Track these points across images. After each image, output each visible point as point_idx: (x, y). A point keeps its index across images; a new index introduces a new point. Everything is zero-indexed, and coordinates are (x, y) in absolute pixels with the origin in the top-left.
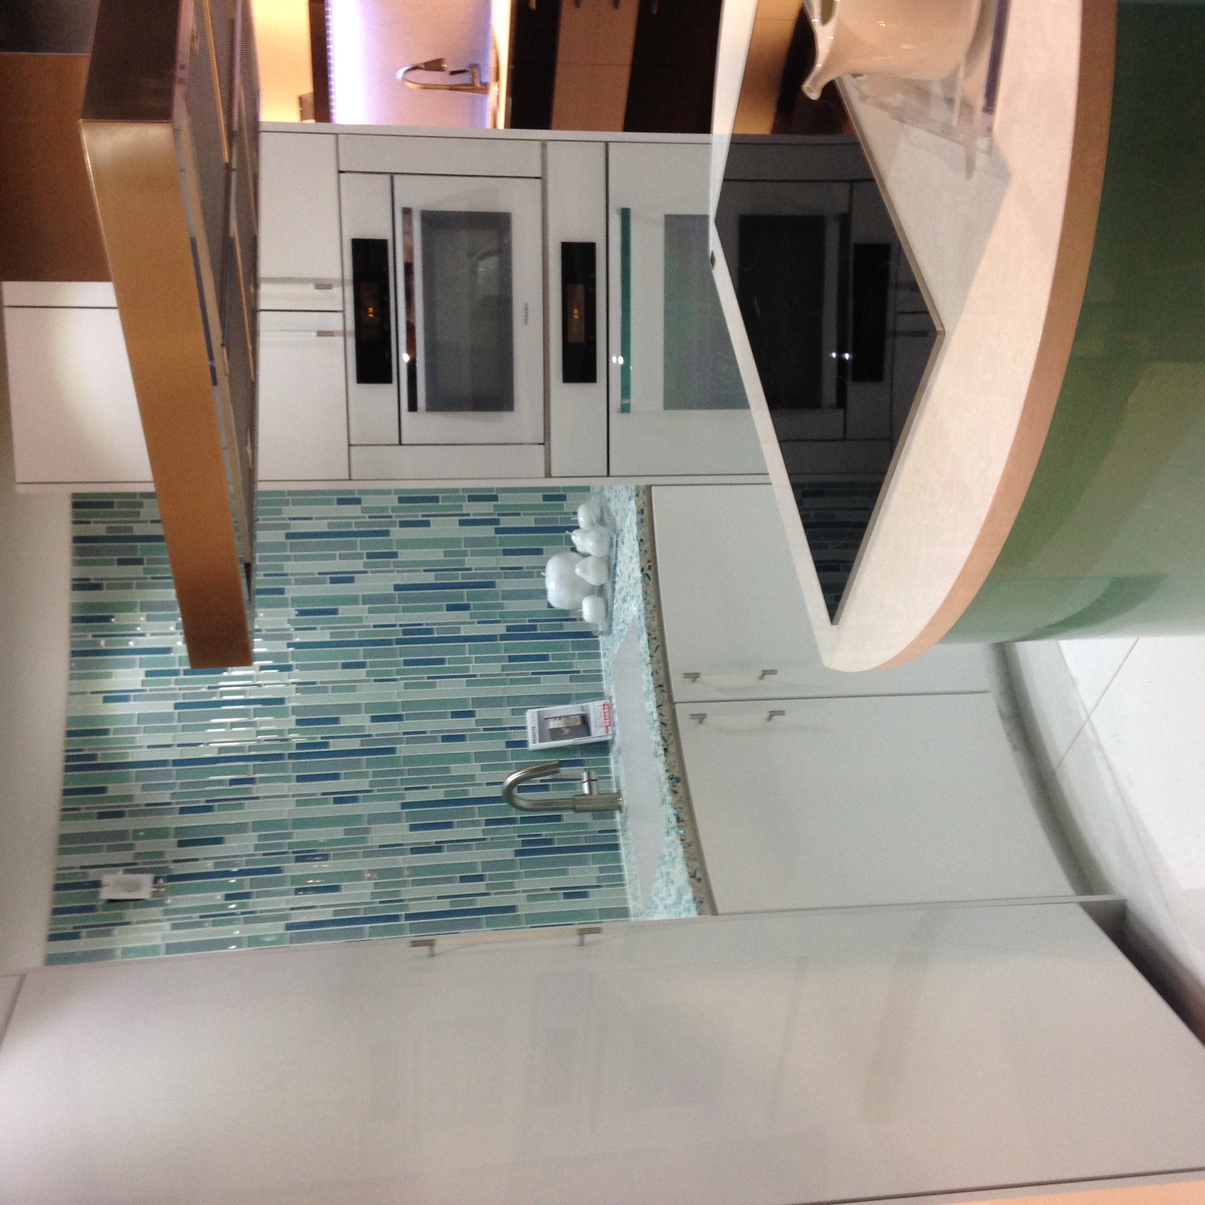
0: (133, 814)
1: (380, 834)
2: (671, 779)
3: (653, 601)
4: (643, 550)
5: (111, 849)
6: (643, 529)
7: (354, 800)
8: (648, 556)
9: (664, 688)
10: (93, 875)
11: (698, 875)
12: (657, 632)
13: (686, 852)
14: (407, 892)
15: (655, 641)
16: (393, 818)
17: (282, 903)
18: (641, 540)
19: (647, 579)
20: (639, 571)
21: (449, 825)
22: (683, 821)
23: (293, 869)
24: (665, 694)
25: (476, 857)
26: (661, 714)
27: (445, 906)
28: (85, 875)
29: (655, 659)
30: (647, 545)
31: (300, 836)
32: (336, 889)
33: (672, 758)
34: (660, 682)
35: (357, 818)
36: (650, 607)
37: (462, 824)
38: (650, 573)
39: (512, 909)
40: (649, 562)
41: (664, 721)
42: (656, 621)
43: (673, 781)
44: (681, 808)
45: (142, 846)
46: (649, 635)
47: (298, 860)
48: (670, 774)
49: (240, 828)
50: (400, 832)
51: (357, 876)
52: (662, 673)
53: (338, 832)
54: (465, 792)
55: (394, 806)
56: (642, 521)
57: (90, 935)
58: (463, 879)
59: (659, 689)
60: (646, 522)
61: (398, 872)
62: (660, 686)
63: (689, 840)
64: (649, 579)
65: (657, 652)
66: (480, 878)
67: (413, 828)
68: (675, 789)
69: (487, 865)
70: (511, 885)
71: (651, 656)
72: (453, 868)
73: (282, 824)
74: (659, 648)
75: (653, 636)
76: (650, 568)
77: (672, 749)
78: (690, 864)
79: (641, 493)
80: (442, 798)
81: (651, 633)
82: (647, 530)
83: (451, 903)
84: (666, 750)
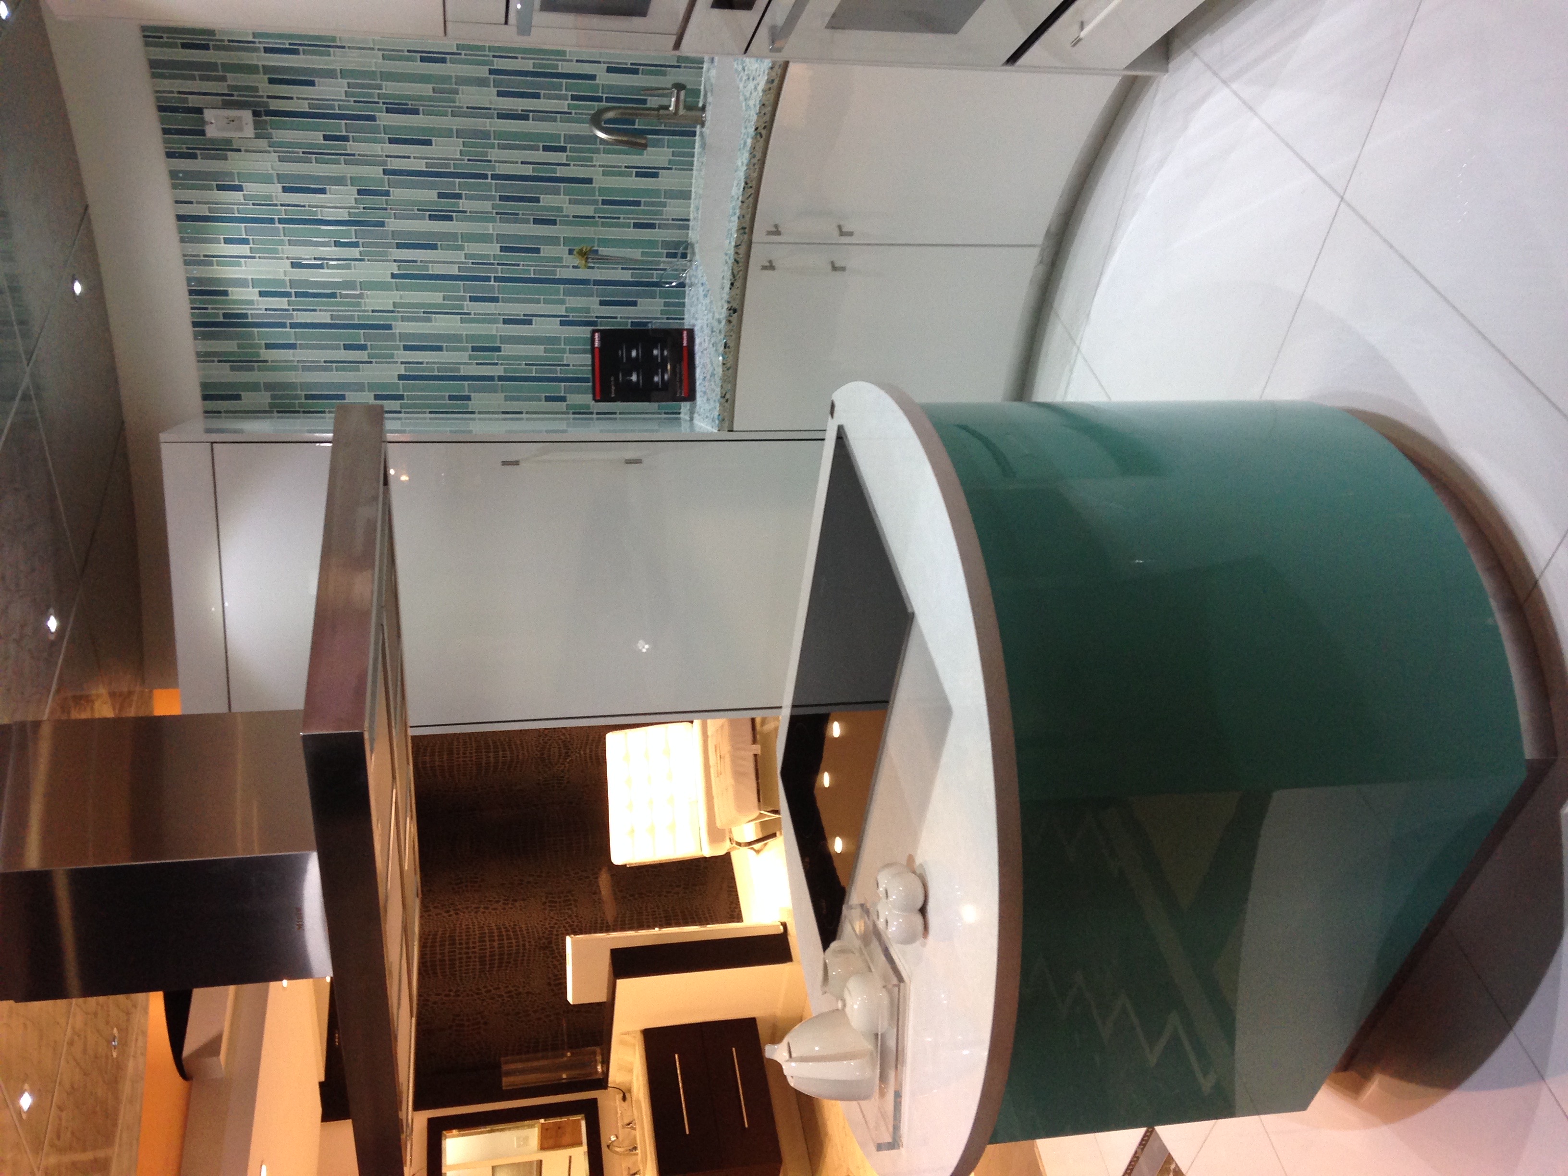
0: (217, 48)
1: (469, 96)
2: (730, 310)
3: (759, 155)
4: (763, 112)
5: (202, 78)
6: (769, 96)
7: (443, 61)
8: (767, 118)
9: (747, 231)
10: (193, 101)
11: (727, 396)
12: (754, 182)
13: (724, 375)
14: (494, 154)
15: (750, 189)
16: (481, 82)
17: (377, 149)
18: (764, 105)
19: (758, 136)
20: (754, 128)
21: (537, 96)
22: (729, 347)
23: (385, 119)
24: (746, 236)
25: (561, 129)
26: (737, 253)
27: (528, 171)
28: (186, 101)
29: (745, 205)
30: (768, 109)
31: (390, 88)
32: (428, 143)
33: (737, 291)
34: (744, 225)
35: (446, 79)
36: (755, 160)
37: (548, 97)
38: (764, 132)
39: (589, 181)
40: (766, 122)
41: (738, 259)
42: (756, 172)
43: (731, 311)
44: (731, 336)
45: (233, 79)
46: (746, 183)
47: (388, 111)
48: (730, 305)
49: (330, 74)
50: (488, 97)
51: (447, 133)
52: (748, 217)
53: (427, 89)
54: (556, 67)
55: (483, 72)
56: (770, 89)
57: (205, 157)
58: (546, 149)
59: (742, 231)
60: (773, 91)
61: (485, 135)
62: (744, 228)
63: (728, 365)
64: (761, 137)
65: (750, 199)
66: (563, 149)
67: (500, 94)
68: (731, 319)
69: (570, 138)
70: (591, 160)
71: (742, 202)
72: (540, 136)
73: (371, 75)
74: (752, 196)
75: (750, 185)
76: (765, 128)
77: (737, 284)
78: (724, 386)
79: (777, 67)
80: (530, 68)
81: (749, 182)
82: (771, 97)
83: (534, 170)
84: (732, 284)
